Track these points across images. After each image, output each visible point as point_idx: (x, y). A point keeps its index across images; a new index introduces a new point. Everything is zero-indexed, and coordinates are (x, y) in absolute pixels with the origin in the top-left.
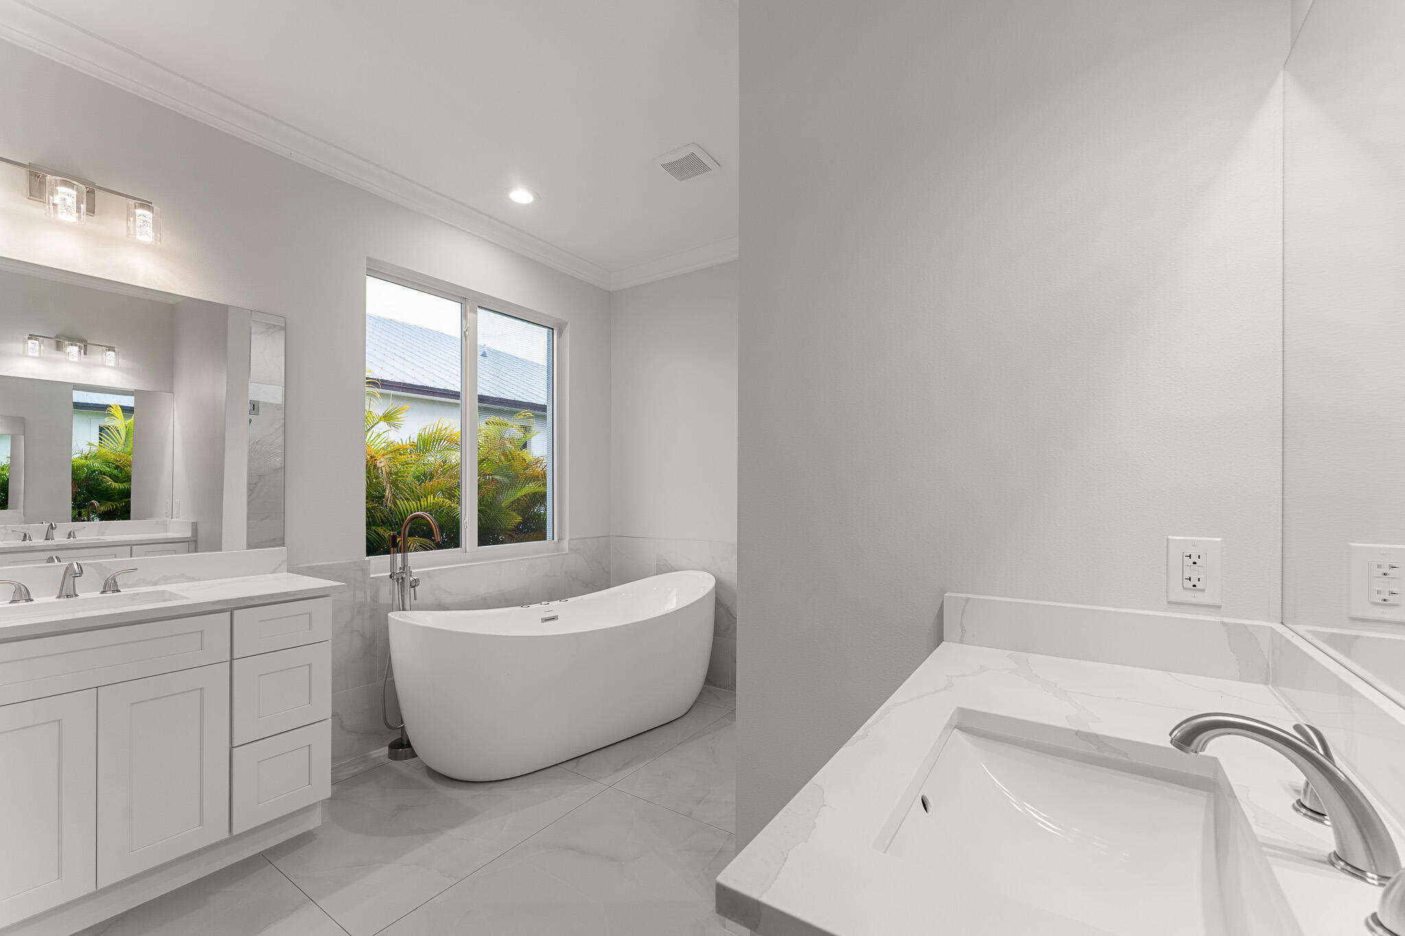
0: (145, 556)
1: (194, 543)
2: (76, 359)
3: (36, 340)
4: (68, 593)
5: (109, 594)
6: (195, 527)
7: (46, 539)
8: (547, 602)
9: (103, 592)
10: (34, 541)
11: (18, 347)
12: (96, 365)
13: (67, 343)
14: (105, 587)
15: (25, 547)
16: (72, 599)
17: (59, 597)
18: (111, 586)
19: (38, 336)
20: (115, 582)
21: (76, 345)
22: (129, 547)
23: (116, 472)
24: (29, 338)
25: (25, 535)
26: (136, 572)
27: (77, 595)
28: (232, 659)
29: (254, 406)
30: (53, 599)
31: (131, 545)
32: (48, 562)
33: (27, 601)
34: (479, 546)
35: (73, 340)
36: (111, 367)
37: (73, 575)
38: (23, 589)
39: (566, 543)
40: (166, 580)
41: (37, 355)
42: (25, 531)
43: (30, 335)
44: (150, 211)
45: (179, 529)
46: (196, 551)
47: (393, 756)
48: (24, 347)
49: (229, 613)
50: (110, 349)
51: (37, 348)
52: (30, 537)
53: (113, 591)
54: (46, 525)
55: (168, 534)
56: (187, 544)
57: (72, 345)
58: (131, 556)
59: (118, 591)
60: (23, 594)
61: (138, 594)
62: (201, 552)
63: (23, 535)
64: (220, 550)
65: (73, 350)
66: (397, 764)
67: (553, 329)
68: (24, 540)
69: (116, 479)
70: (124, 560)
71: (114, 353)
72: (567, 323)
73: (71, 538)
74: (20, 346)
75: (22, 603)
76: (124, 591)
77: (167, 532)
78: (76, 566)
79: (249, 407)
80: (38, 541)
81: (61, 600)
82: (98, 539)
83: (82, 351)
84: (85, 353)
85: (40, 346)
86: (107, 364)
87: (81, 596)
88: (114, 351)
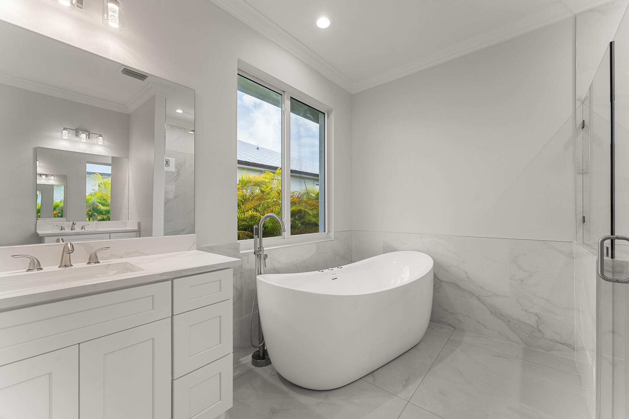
0: (116, 239)
1: (139, 233)
2: (85, 141)
3: (67, 130)
4: (65, 264)
5: (93, 265)
6: (139, 224)
7: (72, 230)
8: (332, 269)
9: (89, 263)
10: (66, 230)
11: (58, 134)
12: (94, 144)
13: (80, 132)
14: (90, 260)
15: (62, 233)
16: (68, 268)
17: (60, 267)
18: (93, 259)
19: (67, 128)
20: (96, 256)
21: (84, 133)
22: (109, 234)
23: (104, 202)
24: (64, 130)
25: (62, 228)
26: (110, 249)
27: (71, 265)
28: (173, 315)
29: (167, 162)
30: (56, 268)
31: (110, 233)
32: (57, 242)
33: (38, 269)
34: (291, 235)
35: (84, 131)
36: (101, 145)
37: (67, 252)
38: (36, 261)
39: (332, 234)
40: (128, 254)
41: (67, 138)
42: (63, 226)
43: (64, 128)
44: (117, 5)
45: (132, 226)
46: (140, 237)
47: (255, 364)
48: (61, 135)
49: (171, 281)
50: (101, 136)
51: (67, 134)
52: (64, 228)
53: (95, 263)
54: (71, 222)
55: (127, 228)
56: (135, 233)
57: (83, 133)
58: (110, 239)
59: (98, 262)
60: (36, 265)
61: (110, 264)
62: (142, 237)
63: (61, 227)
64: (152, 236)
65: (83, 136)
66: (258, 370)
67: (324, 114)
68: (61, 230)
69: (103, 205)
70: (105, 241)
71: (102, 138)
72: (333, 109)
73: (83, 229)
74: (60, 134)
75: (36, 272)
76: (102, 262)
77: (126, 227)
78: (69, 245)
79: (165, 163)
80: (68, 230)
81: (61, 269)
82: (95, 230)
83: (88, 137)
84: (89, 138)
85: (68, 134)
86: (99, 143)
87: (75, 265)
88: (102, 137)
